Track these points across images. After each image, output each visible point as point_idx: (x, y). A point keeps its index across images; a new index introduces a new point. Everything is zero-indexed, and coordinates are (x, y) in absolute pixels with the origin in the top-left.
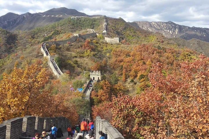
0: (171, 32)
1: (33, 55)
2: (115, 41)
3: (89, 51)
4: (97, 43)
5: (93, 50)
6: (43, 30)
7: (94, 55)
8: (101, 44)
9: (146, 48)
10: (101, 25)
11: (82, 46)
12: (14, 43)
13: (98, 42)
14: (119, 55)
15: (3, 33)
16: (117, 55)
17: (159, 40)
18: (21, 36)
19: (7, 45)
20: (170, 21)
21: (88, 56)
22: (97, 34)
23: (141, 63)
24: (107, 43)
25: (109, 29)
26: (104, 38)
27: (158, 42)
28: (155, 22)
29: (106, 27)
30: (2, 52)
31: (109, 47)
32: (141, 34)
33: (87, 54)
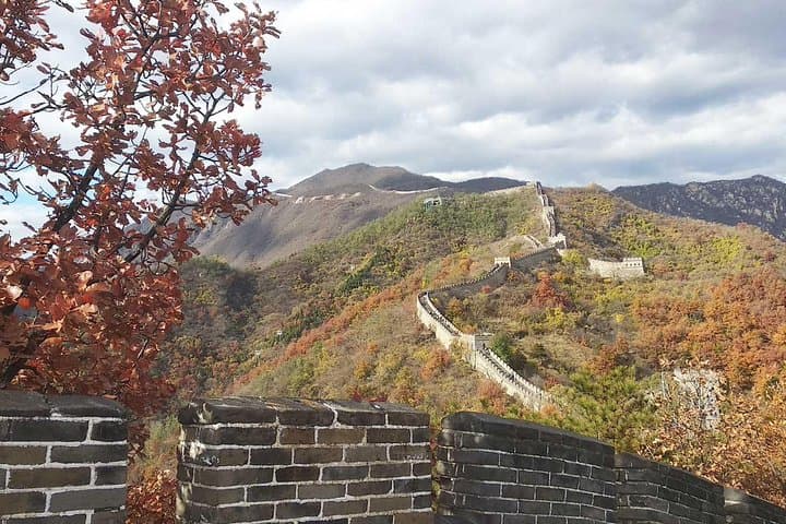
0: (768, 215)
1: (403, 337)
2: (630, 272)
3: (558, 309)
4: (568, 281)
5: (569, 306)
6: (336, 252)
7: (579, 324)
8: (582, 284)
9: (753, 286)
10: (533, 218)
11: (529, 297)
12: (249, 305)
13: (570, 279)
14: (664, 319)
15: (212, 271)
16: (653, 316)
17: (756, 253)
18: (267, 278)
19: (231, 313)
20: (759, 176)
21: (561, 327)
22: (561, 252)
23: (753, 338)
24: (602, 281)
25: (566, 227)
26: (588, 264)
27: (752, 259)
28: (700, 184)
29: (557, 223)
30: (220, 336)
31: (611, 294)
32: (678, 234)
33: (557, 322)
